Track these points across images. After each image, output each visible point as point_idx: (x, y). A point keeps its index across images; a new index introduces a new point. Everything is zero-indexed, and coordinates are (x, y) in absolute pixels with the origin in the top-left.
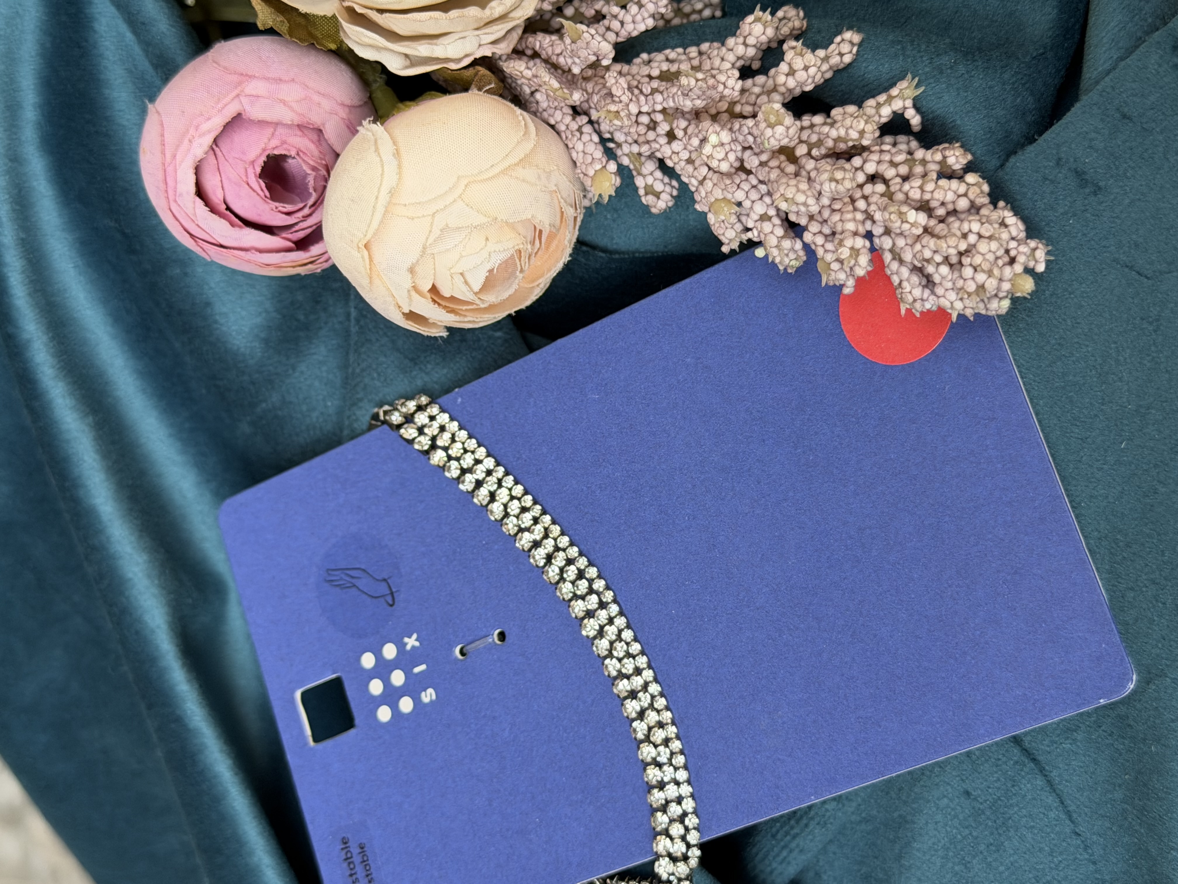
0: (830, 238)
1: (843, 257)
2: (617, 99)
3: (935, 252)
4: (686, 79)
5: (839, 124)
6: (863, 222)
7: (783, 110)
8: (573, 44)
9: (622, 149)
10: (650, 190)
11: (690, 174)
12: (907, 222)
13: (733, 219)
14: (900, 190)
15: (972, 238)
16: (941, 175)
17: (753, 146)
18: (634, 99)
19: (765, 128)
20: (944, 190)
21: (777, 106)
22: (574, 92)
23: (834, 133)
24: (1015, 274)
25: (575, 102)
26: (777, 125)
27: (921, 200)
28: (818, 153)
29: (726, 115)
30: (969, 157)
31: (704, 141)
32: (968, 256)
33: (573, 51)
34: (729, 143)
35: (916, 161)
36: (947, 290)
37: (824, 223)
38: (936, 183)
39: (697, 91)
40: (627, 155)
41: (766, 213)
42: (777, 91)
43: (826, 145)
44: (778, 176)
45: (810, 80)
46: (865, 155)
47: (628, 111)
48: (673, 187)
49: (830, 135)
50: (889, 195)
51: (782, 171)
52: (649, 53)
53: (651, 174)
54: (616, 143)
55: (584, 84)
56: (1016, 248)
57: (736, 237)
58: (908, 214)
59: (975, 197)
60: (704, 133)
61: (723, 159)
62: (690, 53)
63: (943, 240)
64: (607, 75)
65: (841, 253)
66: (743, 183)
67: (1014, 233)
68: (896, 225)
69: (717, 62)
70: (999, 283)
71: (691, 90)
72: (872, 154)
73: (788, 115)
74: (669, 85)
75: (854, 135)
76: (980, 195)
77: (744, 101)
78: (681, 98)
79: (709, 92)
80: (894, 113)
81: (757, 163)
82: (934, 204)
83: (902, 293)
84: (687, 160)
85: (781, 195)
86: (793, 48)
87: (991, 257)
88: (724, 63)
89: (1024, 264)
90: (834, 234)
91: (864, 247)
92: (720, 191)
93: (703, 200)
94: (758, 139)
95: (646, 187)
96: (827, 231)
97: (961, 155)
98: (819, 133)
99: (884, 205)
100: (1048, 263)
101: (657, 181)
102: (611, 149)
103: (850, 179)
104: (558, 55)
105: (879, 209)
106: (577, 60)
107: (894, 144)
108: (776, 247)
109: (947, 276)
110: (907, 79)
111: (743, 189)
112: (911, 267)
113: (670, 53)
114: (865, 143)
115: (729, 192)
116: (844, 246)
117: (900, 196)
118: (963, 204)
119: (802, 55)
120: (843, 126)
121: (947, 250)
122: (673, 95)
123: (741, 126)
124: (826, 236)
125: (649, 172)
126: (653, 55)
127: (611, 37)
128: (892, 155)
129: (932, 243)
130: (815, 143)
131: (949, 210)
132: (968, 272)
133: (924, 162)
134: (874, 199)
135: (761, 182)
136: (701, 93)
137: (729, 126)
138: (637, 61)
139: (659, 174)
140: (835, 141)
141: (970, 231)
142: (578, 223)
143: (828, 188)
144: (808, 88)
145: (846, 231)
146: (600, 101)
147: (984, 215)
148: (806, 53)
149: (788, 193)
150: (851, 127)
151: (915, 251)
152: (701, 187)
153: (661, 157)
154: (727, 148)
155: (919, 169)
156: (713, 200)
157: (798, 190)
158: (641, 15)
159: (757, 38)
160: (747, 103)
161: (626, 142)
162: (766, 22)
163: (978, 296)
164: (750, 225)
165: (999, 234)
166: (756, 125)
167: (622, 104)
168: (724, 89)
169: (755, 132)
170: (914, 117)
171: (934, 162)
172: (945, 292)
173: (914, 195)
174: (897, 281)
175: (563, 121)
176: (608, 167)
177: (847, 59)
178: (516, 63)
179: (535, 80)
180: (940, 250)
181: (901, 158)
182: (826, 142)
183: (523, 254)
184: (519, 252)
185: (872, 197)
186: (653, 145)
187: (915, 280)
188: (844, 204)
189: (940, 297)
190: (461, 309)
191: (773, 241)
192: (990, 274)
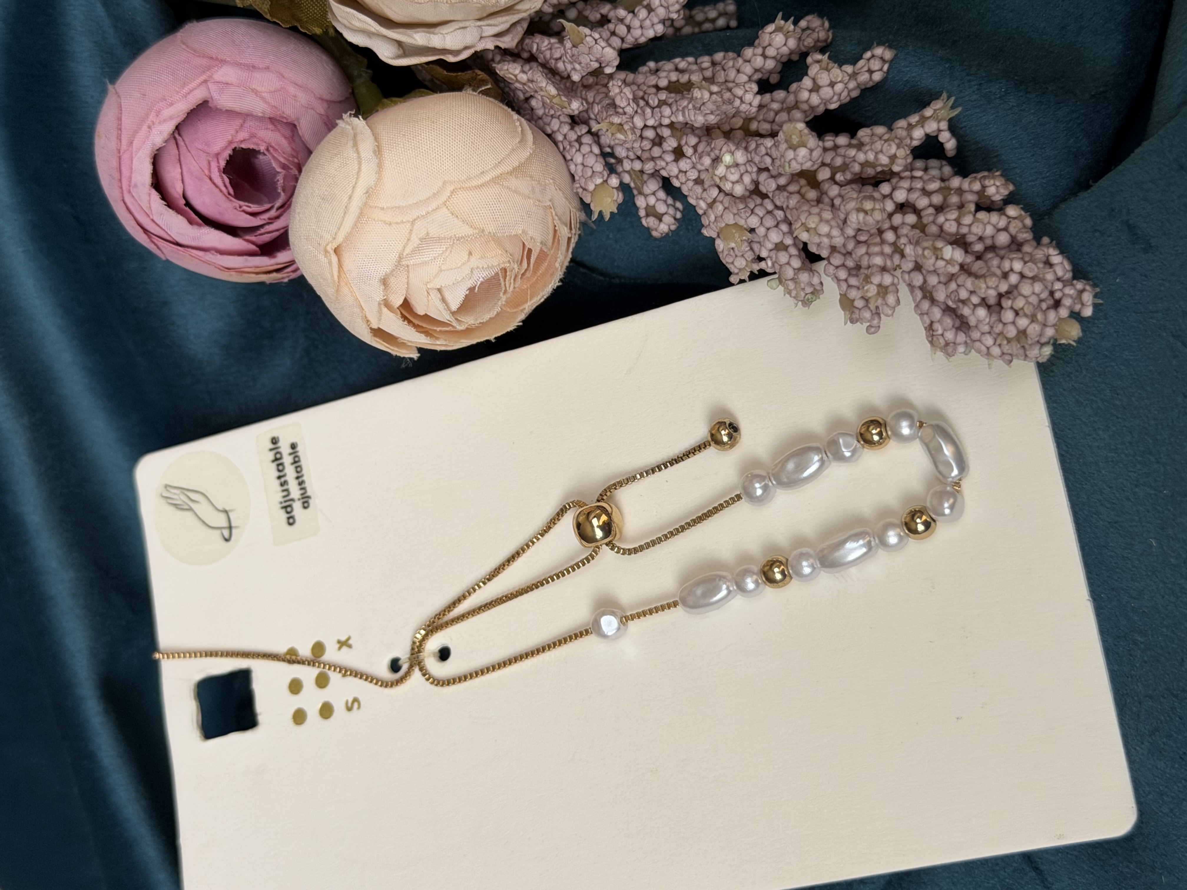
0: (854, 272)
1: (869, 295)
2: (621, 110)
3: (972, 292)
4: (699, 92)
5: (867, 148)
6: (891, 257)
7: (806, 131)
8: (574, 49)
9: (622, 165)
10: (651, 211)
11: (699, 196)
12: (942, 259)
13: (745, 247)
14: (934, 222)
15: (1014, 279)
16: (979, 208)
17: (771, 168)
18: (639, 111)
19: (786, 149)
20: (983, 223)
21: (801, 126)
22: (573, 100)
23: (861, 157)
24: (1059, 319)
25: (573, 110)
26: (799, 146)
27: (957, 233)
28: (842, 178)
29: (740, 132)
30: (1011, 187)
31: (717, 160)
32: (1009, 298)
33: (573, 55)
34: (745, 164)
35: (952, 189)
36: (983, 334)
37: (847, 256)
38: (974, 215)
39: (710, 106)
40: (628, 172)
41: (782, 242)
42: (798, 108)
43: (852, 170)
44: (798, 202)
45: (836, 98)
46: (894, 181)
47: (633, 123)
48: (677, 209)
49: (857, 159)
50: (920, 227)
51: (803, 196)
52: (657, 61)
53: (654, 194)
54: (616, 158)
55: (584, 93)
56: (1061, 290)
57: (746, 266)
58: (944, 250)
59: (1017, 232)
60: (717, 152)
61: (737, 182)
62: (702, 63)
63: (982, 280)
64: (611, 84)
65: (867, 291)
66: (757, 207)
67: (1060, 273)
68: (929, 263)
69: (732, 74)
70: (1042, 330)
71: (704, 104)
72: (902, 181)
73: (813, 136)
74: (678, 97)
75: (884, 160)
76: (1023, 230)
77: (761, 117)
78: (692, 113)
79: (724, 107)
80: (927, 136)
81: (774, 186)
82: (971, 238)
83: (933, 335)
84: (694, 180)
86: (818, 62)
87: (1034, 300)
88: (741, 75)
89: (1069, 307)
90: (858, 267)
92: (732, 215)
93: (711, 224)
94: (777, 163)
95: (648, 208)
96: (850, 263)
97: (1002, 185)
98: (844, 156)
99: (915, 239)
100: (1095, 306)
101: (660, 202)
102: (612, 164)
103: (880, 209)
104: (557, 60)
105: (910, 242)
106: (577, 66)
107: (926, 169)
108: (792, 279)
109: (984, 320)
110: (942, 98)
111: (758, 215)
112: (943, 307)
113: (680, 62)
114: (896, 168)
115: (741, 217)
116: (871, 283)
117: (933, 229)
118: (1003, 239)
119: (828, 70)
120: (872, 150)
121: (985, 291)
122: (683, 108)
123: (757, 146)
124: (849, 270)
125: (652, 192)
126: (661, 64)
127: (616, 42)
128: (924, 182)
129: (969, 283)
130: (839, 167)
131: (988, 245)
132: (1008, 316)
133: (960, 191)
134: (905, 231)
135: (777, 207)
136: (715, 107)
137: (744, 145)
138: (643, 69)
139: (662, 194)
140: (863, 165)
141: (1012, 270)
142: (572, 245)
143: (855, 219)
144: (833, 106)
145: (873, 266)
146: (602, 112)
147: (1027, 253)
148: (833, 67)
149: (810, 223)
150: (881, 151)
151: (949, 290)
152: (709, 210)
153: (667, 176)
155: (954, 199)
156: (723, 225)
157: (821, 220)
158: (650, 20)
159: (778, 49)
160: (765, 120)
161: (627, 157)
162: (788, 32)
163: (1019, 342)
164: (764, 254)
165: (1044, 274)
166: (776, 145)
167: (627, 116)
168: (741, 104)
169: (775, 153)
170: (948, 141)
171: (971, 191)
172: (980, 336)
173: (950, 228)
174: (928, 322)
175: (561, 130)
176: (609, 181)
177: (877, 77)
178: (510, 66)
179: (531, 85)
180: (977, 291)
181: (934, 186)
182: (852, 166)
183: (508, 273)
184: (505, 270)
185: (902, 228)
186: (658, 162)
187: (948, 321)
188: (871, 235)
189: (975, 341)
190: (436, 331)
191: (789, 273)
192: (1033, 319)
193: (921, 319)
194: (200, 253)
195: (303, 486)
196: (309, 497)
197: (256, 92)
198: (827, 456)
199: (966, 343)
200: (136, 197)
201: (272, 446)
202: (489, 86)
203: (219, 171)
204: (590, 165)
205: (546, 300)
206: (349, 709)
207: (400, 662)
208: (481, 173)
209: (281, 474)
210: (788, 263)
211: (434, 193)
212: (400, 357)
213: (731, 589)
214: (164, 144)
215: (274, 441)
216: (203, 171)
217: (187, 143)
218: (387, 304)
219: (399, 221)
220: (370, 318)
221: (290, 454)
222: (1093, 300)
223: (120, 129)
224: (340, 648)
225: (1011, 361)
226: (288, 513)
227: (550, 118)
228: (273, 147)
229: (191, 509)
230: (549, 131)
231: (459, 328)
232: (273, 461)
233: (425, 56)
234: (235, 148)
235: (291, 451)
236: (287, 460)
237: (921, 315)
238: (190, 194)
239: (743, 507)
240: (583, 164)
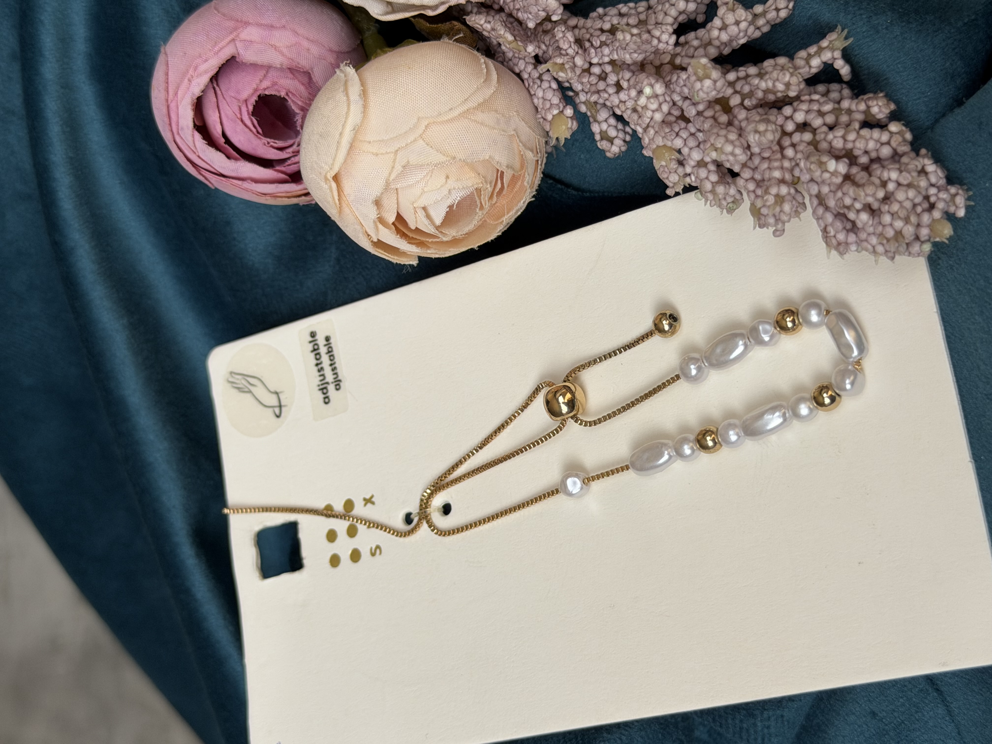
0: (760, 184)
1: (768, 204)
2: (564, 52)
3: (855, 199)
4: (622, 35)
5: (767, 76)
6: (790, 170)
7: (710, 65)
9: (579, 98)
10: (605, 136)
11: (636, 122)
12: (827, 171)
13: (674, 165)
14: (825, 139)
15: (891, 186)
16: (864, 125)
17: (689, 97)
18: (580, 52)
19: (695, 81)
20: (866, 139)
21: (704, 61)
22: (529, 44)
23: (763, 85)
24: (933, 220)
25: (529, 53)
26: (705, 78)
27: (844, 149)
28: (749, 104)
29: (668, 66)
30: (893, 107)
31: (640, 92)
32: (887, 204)
34: (664, 95)
35: (843, 110)
36: (869, 234)
37: (755, 170)
38: (858, 133)
39: (632, 46)
40: (584, 103)
41: (702, 160)
42: (712, 44)
43: (756, 96)
44: (711, 126)
45: (742, 34)
46: (794, 104)
47: (574, 63)
48: (626, 133)
49: (760, 87)
50: (814, 144)
51: (716, 120)
52: (605, 7)
53: (606, 121)
54: (573, 91)
55: (542, 37)
56: (936, 195)
57: (679, 180)
58: (829, 163)
59: (898, 145)
60: (640, 85)
61: (657, 110)
62: (639, 7)
63: (861, 189)
64: (555, 30)
65: (767, 200)
66: (682, 131)
67: (933, 180)
68: (817, 174)
69: (661, 17)
70: (917, 229)
71: (627, 45)
72: (803, 103)
73: (716, 69)
74: (614, 38)
75: (781, 87)
76: (902, 143)
77: (682, 53)
78: (622, 52)
79: (644, 46)
80: (825, 63)
81: (694, 112)
82: (857, 152)
83: (826, 237)
84: (631, 109)
85: (712, 145)
86: (726, 4)
87: (908, 205)
88: (667, 17)
89: (943, 209)
90: (762, 180)
91: (789, 194)
92: (660, 138)
93: (648, 146)
94: (691, 92)
95: (601, 132)
96: (758, 177)
97: (884, 104)
98: (751, 84)
99: (809, 154)
100: (967, 208)
101: (611, 128)
102: (571, 97)
104: (518, 10)
105: (804, 157)
106: (530, 16)
107: (825, 93)
108: (711, 192)
109: (868, 223)
110: (837, 31)
111: (681, 137)
112: (834, 212)
113: (622, 7)
114: (792, 94)
115: (668, 140)
116: (770, 194)
117: (824, 146)
118: (886, 152)
119: (733, 10)
120: (770, 78)
121: (866, 198)
122: (617, 48)
124: (757, 182)
125: (604, 119)
126: (607, 9)
128: (820, 104)
129: (851, 190)
130: (747, 94)
131: (873, 158)
132: (887, 219)
133: (849, 112)
134: (801, 147)
135: (699, 130)
136: (636, 47)
137: (666, 79)
138: (593, 15)
139: (612, 121)
140: (764, 92)
141: (890, 179)
143: (753, 139)
144: (743, 42)
145: (773, 178)
147: (904, 164)
148: (738, 8)
149: (717, 143)
150: (778, 80)
151: (837, 198)
152: (644, 134)
153: (611, 106)
154: (661, 99)
155: (844, 119)
156: (655, 146)
160: (686, 56)
161: (583, 90)
163: (897, 241)
164: (688, 170)
165: (918, 182)
166: (689, 77)
167: (568, 57)
168: (659, 43)
169: (688, 84)
170: (843, 68)
171: (858, 111)
172: (867, 237)
173: (837, 144)
174: (823, 225)
175: (526, 70)
176: (565, 112)
177: (783, 14)
178: (477, 17)
179: (493, 33)
180: (858, 198)
181: (828, 107)
182: (756, 93)
183: (482, 193)
184: (478, 190)
185: (799, 145)
186: (602, 94)
187: (839, 225)
188: (773, 152)
189: (862, 241)
190: (428, 242)
191: (708, 186)
192: (907, 220)
193: (818, 223)
194: (239, 183)
195: (335, 371)
196: (340, 381)
197: (275, 48)
198: (750, 341)
199: (856, 242)
200: (184, 138)
201: (311, 339)
202: (461, 35)
203: (248, 114)
204: (549, 99)
205: (522, 213)
206: (373, 554)
207: (412, 516)
208: (450, 110)
209: (319, 362)
210: (707, 178)
211: (410, 128)
212: (400, 264)
213: (672, 454)
214: (201, 94)
215: (313, 335)
216: (236, 115)
217: (223, 92)
218: (381, 220)
219: (384, 152)
220: (370, 233)
221: (325, 345)
222: (965, 203)
223: (167, 83)
224: (365, 505)
225: (893, 258)
226: (324, 394)
227: (518, 59)
228: (291, 92)
229: (250, 392)
230: (517, 71)
231: (445, 239)
232: (312, 351)
233: (409, 12)
234: (260, 95)
235: (325, 343)
236: (323, 350)
237: (818, 219)
238: (229, 133)
239: (681, 386)
240: (543, 98)
